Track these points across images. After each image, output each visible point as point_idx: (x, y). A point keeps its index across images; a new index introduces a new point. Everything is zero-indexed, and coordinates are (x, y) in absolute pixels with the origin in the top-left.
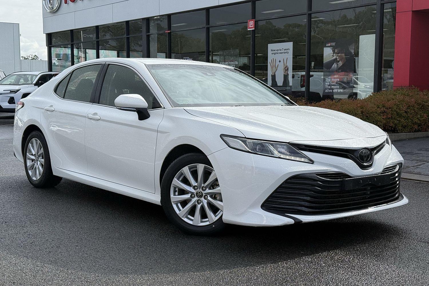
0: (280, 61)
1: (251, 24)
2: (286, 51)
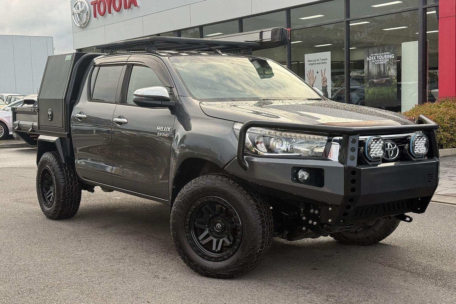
0: (318, 72)
2: (324, 61)
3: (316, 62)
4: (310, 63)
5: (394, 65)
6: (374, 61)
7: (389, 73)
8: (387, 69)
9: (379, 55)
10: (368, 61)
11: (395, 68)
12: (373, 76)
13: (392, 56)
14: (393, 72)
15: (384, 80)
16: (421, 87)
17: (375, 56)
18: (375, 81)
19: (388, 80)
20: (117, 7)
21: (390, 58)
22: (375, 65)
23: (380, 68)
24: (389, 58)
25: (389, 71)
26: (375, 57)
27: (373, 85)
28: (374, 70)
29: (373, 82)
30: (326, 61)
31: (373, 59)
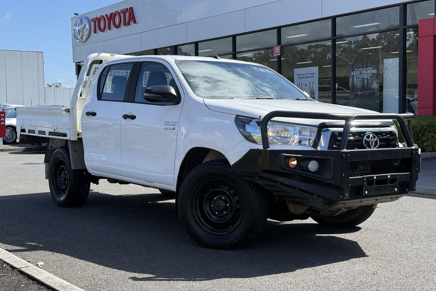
0: (306, 85)
1: (277, 50)
3: (305, 76)
4: (299, 76)
5: (376, 79)
6: (358, 76)
7: (372, 86)
9: (363, 70)
10: (353, 76)
11: (377, 82)
13: (375, 71)
14: (375, 86)
15: (368, 92)
17: (359, 71)
18: (359, 93)
19: (371, 92)
20: (117, 24)
21: (373, 72)
22: (359, 80)
23: (363, 81)
26: (359, 73)
27: (357, 97)
28: (358, 83)
29: (357, 94)
30: (313, 75)
31: (357, 74)
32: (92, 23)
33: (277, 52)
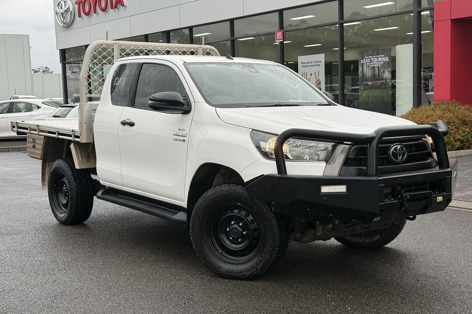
0: (311, 75)
1: (279, 36)
2: (317, 64)
3: (310, 64)
4: (303, 65)
5: (388, 68)
6: (368, 64)
7: (383, 76)
8: (382, 71)
9: (374, 58)
10: (363, 63)
11: (389, 71)
12: (368, 79)
13: (387, 59)
14: (387, 75)
15: (379, 82)
16: (416, 90)
17: (369, 58)
18: (369, 83)
19: (382, 82)
20: (103, 7)
22: (369, 68)
23: (374, 70)
24: (384, 60)
25: (384, 74)
26: (369, 60)
27: (367, 87)
28: (368, 73)
29: (368, 85)
30: (319, 63)
31: (367, 62)
32: (76, 6)
33: (280, 38)
